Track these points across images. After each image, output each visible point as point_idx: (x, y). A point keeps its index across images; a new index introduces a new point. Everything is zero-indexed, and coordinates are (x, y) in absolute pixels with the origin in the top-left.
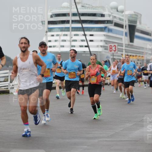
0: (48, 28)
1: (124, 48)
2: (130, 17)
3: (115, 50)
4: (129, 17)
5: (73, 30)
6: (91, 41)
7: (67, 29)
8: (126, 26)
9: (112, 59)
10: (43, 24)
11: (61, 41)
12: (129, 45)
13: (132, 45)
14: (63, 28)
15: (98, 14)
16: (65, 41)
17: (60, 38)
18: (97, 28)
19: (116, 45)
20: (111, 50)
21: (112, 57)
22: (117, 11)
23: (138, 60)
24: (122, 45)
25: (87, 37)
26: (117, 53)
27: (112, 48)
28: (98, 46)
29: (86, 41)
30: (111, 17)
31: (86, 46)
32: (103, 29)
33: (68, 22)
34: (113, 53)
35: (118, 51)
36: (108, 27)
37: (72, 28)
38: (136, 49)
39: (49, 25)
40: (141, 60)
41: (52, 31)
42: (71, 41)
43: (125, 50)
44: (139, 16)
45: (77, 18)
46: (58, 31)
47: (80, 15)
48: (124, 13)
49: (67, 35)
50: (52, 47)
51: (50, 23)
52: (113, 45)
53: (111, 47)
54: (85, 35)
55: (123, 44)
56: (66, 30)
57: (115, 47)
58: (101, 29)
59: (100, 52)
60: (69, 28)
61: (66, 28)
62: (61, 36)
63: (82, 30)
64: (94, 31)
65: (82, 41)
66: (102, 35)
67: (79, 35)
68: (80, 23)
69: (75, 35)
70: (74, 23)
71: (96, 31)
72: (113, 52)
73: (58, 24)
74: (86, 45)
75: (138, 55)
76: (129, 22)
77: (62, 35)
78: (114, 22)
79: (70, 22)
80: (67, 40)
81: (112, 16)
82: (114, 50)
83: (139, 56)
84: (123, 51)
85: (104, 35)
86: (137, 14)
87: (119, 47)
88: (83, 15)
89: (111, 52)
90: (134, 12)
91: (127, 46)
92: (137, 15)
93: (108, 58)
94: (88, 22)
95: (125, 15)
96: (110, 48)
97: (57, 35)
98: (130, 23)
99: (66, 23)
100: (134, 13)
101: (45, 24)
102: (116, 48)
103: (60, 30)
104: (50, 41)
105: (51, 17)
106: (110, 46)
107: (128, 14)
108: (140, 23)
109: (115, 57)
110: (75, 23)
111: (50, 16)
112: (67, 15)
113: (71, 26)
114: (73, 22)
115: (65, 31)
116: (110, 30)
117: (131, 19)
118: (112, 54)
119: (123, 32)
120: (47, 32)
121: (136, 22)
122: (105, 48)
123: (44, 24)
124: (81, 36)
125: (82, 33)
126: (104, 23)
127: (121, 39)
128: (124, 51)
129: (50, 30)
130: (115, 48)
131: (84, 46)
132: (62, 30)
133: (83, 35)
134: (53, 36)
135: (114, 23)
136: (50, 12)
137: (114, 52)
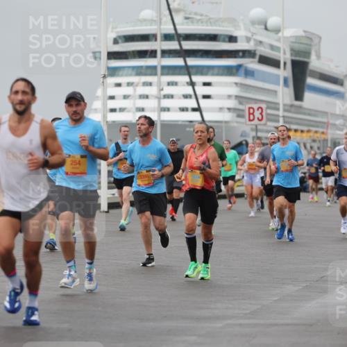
0: (109, 68)
1: (281, 113)
2: (295, 42)
3: (260, 118)
4: (293, 42)
5: (166, 71)
6: (206, 97)
7: (152, 70)
8: (285, 64)
9: (253, 138)
10: (95, 58)
11: (138, 97)
12: (292, 106)
13: (300, 107)
14: (142, 67)
15: (221, 35)
16: (147, 97)
17: (135, 90)
18: (219, 67)
19: (264, 106)
20: (252, 117)
21: (254, 134)
22: (266, 29)
23: (314, 141)
24: (277, 106)
25: (196, 88)
26: (265, 124)
27: (253, 114)
28: (221, 109)
29: (193, 96)
30: (252, 43)
31: (194, 110)
32: (234, 71)
33: (153, 54)
34: (256, 126)
35: (268, 120)
36: (245, 65)
37: (163, 68)
38: (309, 115)
39: (109, 61)
40: (319, 141)
41: (118, 75)
42: (159, 98)
43: (284, 117)
44: (316, 41)
45: (173, 45)
46: (131, 75)
47: (181, 39)
48: (280, 34)
49: (150, 84)
50: (118, 110)
51: (112, 55)
52: (255, 106)
53: (251, 111)
54: (192, 84)
55: (278, 104)
56: (149, 71)
57: (260, 110)
58: (229, 71)
59: (226, 122)
60: (155, 68)
61: (148, 67)
62: (137, 85)
63: (186, 72)
64: (213, 75)
65: (186, 97)
66: (231, 83)
67: (179, 84)
68: (179, 57)
69: (169, 84)
70: (167, 55)
71: (218, 75)
72: (256, 121)
73: (131, 58)
74: (195, 106)
75: (314, 129)
76: (292, 55)
77: (141, 84)
78: (258, 53)
79: (159, 54)
80: (152, 96)
81: (255, 40)
82: (258, 119)
83: (316, 132)
84: (278, 121)
85: (236, 84)
86: (310, 36)
87: (270, 111)
88: (188, 37)
89: (252, 123)
90: (305, 32)
91: (289, 108)
92: (311, 39)
93: (245, 136)
94: (200, 53)
95: (284, 37)
96: (250, 114)
97: (129, 84)
98: (296, 56)
99: (148, 56)
100: (303, 34)
101: (100, 58)
102: (264, 114)
103: (134, 73)
104: (112, 98)
105: (116, 42)
106: (249, 108)
107: (291, 37)
108: (318, 57)
109: (260, 134)
110: (169, 57)
111: (112, 41)
112: (151, 37)
113: (159, 62)
114: (166, 53)
115: (146, 75)
116: (249, 73)
117: (297, 46)
118: (254, 127)
119: (278, 76)
120: (104, 77)
121: (308, 54)
122: (239, 113)
123: (98, 59)
124: (184, 85)
125: (186, 79)
126: (235, 57)
127: (275, 92)
128: (281, 120)
129: (113, 72)
130: (261, 114)
131: (190, 110)
132: (139, 71)
133: (187, 83)
134: (119, 85)
135: (257, 57)
136: (112, 32)
137: (259, 122)
